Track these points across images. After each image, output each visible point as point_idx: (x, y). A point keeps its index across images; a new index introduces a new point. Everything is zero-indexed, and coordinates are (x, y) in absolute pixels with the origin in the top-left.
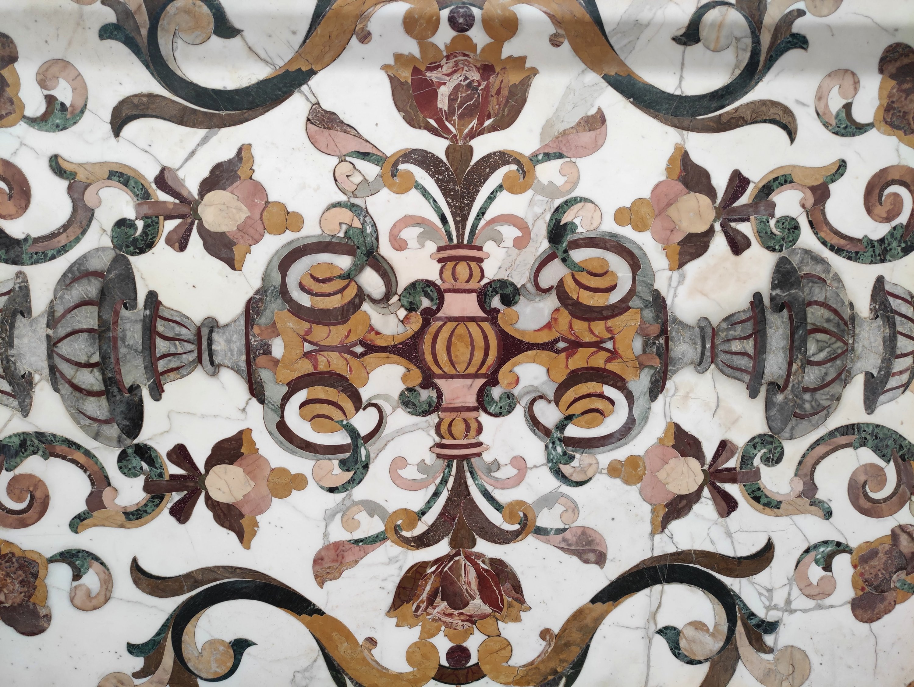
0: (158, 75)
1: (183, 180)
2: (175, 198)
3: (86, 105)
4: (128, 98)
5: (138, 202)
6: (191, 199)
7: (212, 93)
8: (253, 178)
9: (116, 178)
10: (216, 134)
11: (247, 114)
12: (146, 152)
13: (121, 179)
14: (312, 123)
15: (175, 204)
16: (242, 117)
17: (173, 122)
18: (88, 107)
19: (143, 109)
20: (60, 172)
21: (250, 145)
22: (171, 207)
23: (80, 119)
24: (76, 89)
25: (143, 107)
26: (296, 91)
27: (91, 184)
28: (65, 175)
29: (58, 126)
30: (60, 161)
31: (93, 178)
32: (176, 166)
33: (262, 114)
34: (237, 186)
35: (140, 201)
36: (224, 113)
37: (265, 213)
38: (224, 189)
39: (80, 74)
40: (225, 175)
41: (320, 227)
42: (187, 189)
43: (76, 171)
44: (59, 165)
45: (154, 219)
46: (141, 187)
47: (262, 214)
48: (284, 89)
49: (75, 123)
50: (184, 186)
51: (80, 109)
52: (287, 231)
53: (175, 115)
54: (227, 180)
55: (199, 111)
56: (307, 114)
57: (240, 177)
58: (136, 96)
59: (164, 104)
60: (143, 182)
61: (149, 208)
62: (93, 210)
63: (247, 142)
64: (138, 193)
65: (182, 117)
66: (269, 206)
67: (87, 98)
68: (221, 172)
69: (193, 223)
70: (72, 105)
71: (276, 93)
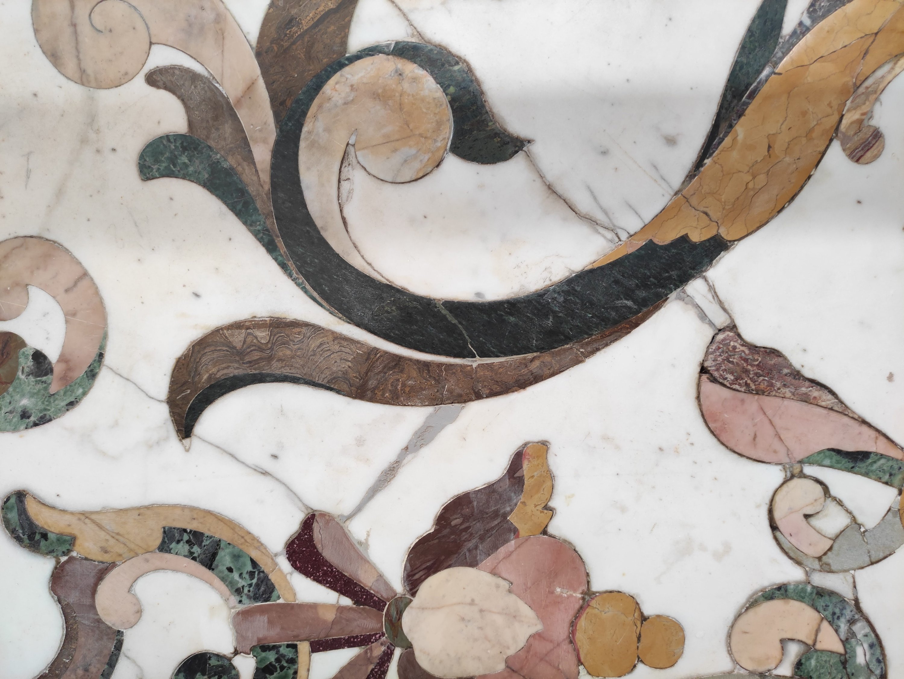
0: (300, 270)
1: (365, 544)
2: (343, 592)
3: (101, 356)
4: (217, 331)
5: (241, 607)
6: (384, 594)
7: (444, 312)
8: (550, 530)
9: (183, 548)
10: (453, 419)
11: (537, 363)
12: (265, 473)
13: (196, 550)
14: (714, 380)
15: (341, 609)
16: (524, 371)
17: (338, 392)
18: (108, 359)
19: (257, 362)
20: (31, 537)
21: (544, 445)
22: (330, 616)
23: (85, 394)
24: (74, 315)
25: (256, 355)
26: (673, 296)
27: (113, 565)
28: (43, 543)
29: (25, 415)
30: (32, 508)
31: (119, 548)
32: (346, 508)
33: (577, 361)
34: (509, 555)
35: (248, 604)
36: (476, 362)
37: (582, 623)
38: (473, 564)
39: (85, 274)
40: (478, 527)
41: (730, 652)
42: (373, 567)
43: (76, 532)
44: (28, 518)
45: (283, 650)
46: (249, 568)
47: (573, 624)
48: (642, 294)
49: (72, 404)
50: (365, 560)
51: (85, 368)
52: (640, 666)
53: (345, 373)
54: (482, 539)
55: (410, 360)
56: (699, 357)
57: (515, 531)
58: (238, 326)
59: (314, 344)
60: (255, 554)
61: (270, 622)
62: (120, 633)
63: (535, 436)
64: (241, 583)
65: (365, 377)
66: (593, 603)
67: (105, 337)
68: (466, 518)
69: (387, 656)
70: (63, 359)
71: (619, 303)
